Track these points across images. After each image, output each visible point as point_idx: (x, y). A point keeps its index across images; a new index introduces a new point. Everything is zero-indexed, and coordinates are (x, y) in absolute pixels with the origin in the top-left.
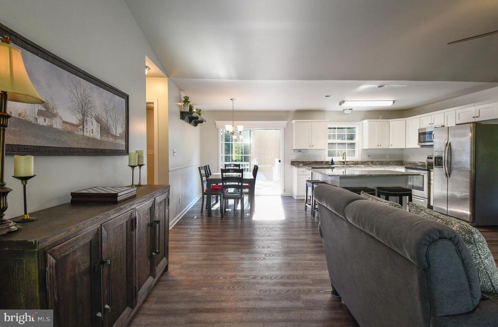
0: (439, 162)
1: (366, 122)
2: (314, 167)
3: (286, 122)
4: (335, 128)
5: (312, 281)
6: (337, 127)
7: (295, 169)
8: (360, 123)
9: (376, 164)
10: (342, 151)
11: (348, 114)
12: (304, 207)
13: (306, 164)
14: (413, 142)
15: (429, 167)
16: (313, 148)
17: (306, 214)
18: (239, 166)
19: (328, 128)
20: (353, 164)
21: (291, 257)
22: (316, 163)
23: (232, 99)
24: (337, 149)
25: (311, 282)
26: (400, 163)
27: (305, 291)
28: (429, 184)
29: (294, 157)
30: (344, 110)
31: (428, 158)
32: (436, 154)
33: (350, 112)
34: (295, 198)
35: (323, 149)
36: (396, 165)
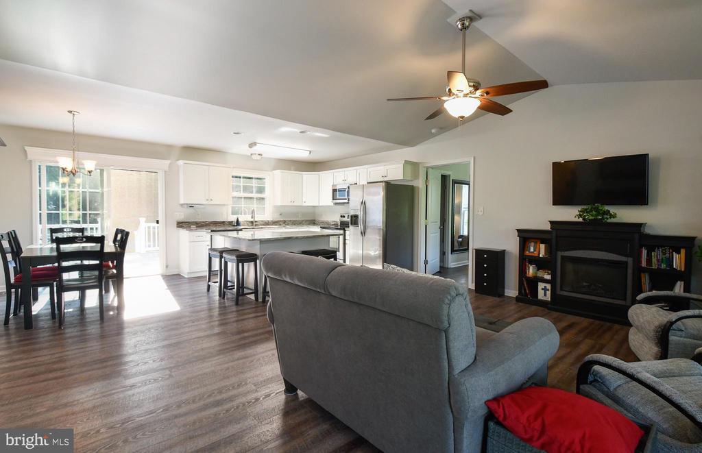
0: (354, 220)
1: (278, 172)
2: (214, 229)
3: (167, 162)
4: (240, 178)
5: (255, 385)
6: (242, 175)
7: (184, 233)
8: (270, 173)
9: (288, 224)
10: (249, 208)
11: (257, 160)
12: (206, 287)
13: (200, 225)
14: (327, 200)
15: (344, 226)
16: (212, 202)
17: (209, 297)
18: (82, 230)
19: (233, 177)
20: (264, 225)
21: (214, 362)
22: (216, 223)
23: (70, 112)
24: (243, 205)
25: (254, 388)
26: (313, 222)
27: (251, 402)
28: (345, 244)
29: (181, 216)
30: (252, 154)
31: (341, 217)
32: (352, 213)
33: (259, 157)
34: (186, 277)
35: (224, 205)
36: (309, 224)
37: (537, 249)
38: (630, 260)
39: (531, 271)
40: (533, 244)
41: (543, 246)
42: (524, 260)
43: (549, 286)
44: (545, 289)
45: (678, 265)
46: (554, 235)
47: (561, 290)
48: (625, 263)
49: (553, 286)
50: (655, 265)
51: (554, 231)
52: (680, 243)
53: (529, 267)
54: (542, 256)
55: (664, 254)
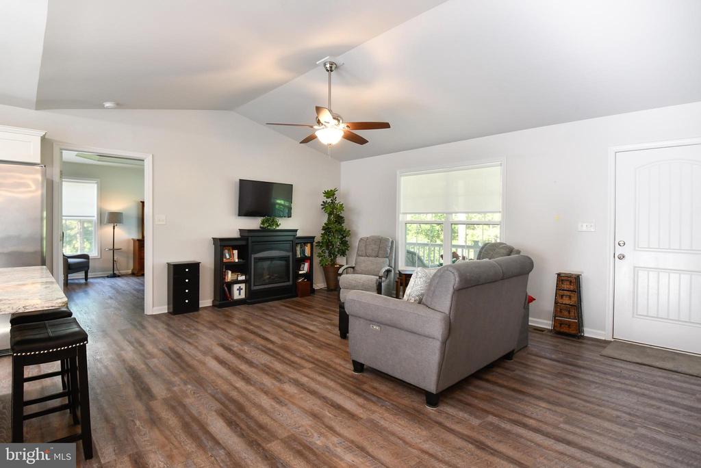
37: (232, 255)
38: (290, 254)
39: (230, 276)
40: (226, 251)
41: (236, 252)
42: (221, 267)
43: (243, 286)
44: (240, 289)
45: (308, 253)
46: (250, 241)
47: (255, 285)
48: (289, 257)
49: (247, 285)
50: (299, 255)
51: (250, 238)
52: (309, 240)
53: (228, 273)
54: (237, 260)
55: (301, 248)
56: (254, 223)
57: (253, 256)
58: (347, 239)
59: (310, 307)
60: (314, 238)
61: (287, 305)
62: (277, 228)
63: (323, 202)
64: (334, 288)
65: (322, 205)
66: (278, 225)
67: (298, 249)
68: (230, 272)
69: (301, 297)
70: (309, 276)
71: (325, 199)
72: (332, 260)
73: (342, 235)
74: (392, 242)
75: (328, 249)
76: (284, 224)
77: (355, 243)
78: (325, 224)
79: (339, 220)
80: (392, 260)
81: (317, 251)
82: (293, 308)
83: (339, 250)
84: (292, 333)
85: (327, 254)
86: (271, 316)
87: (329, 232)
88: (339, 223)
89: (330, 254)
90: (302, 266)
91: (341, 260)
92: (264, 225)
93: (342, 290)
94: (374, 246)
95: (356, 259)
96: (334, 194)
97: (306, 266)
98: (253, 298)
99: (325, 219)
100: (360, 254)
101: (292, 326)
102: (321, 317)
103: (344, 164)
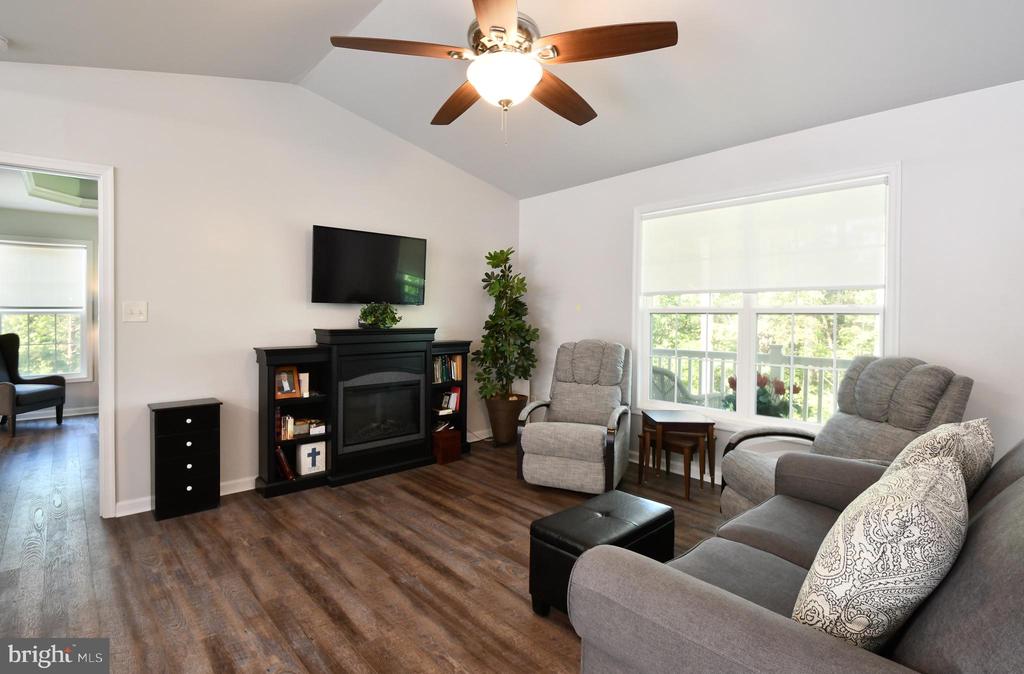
38: (421, 377)
39: (290, 428)
41: (305, 378)
42: (273, 409)
43: (321, 447)
44: (314, 454)
45: (456, 373)
46: (334, 355)
47: (345, 445)
48: (418, 383)
49: (330, 443)
50: (439, 379)
51: (335, 348)
52: (459, 348)
53: (286, 422)
54: (306, 395)
55: (443, 364)
56: (345, 317)
57: (342, 385)
58: (533, 345)
59: (458, 492)
60: (468, 344)
61: (414, 486)
62: (394, 326)
63: (487, 274)
64: (507, 440)
65: (484, 280)
66: (394, 320)
67: (438, 366)
68: (290, 421)
69: (441, 464)
70: (459, 418)
71: (490, 270)
72: (503, 386)
73: (524, 338)
74: (627, 352)
75: (495, 364)
76: (409, 318)
77: (549, 354)
78: (491, 317)
79: (517, 308)
80: (626, 389)
81: (474, 369)
82: (424, 499)
83: (518, 367)
84: (410, 592)
85: (493, 376)
86: (372, 524)
87: (498, 333)
88: (518, 315)
89: (500, 375)
90: (446, 398)
91: (520, 387)
92: (365, 320)
93: (526, 457)
94: (589, 362)
95: (553, 388)
96: (508, 259)
97: (453, 401)
98: (343, 470)
99: (489, 308)
100: (562, 378)
101: (415, 562)
102: (482, 527)
103: (525, 205)
